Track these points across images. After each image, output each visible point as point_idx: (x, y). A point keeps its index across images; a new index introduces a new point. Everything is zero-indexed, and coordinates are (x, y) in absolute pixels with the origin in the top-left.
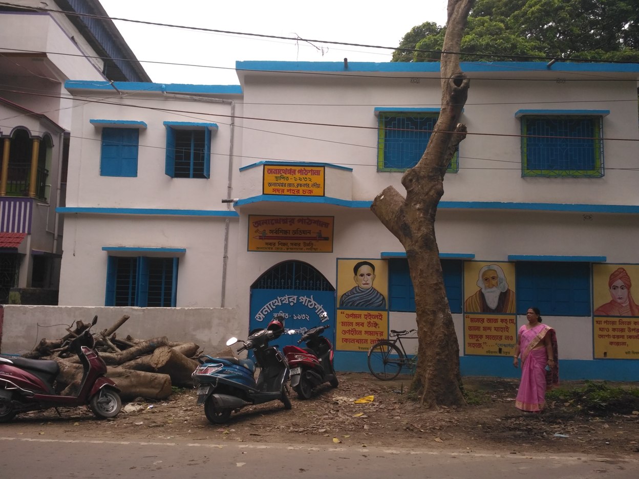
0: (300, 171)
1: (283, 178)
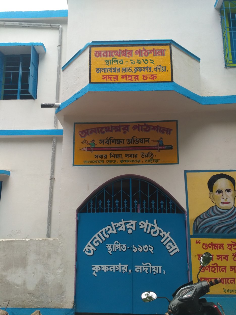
0: (138, 52)
1: (116, 61)
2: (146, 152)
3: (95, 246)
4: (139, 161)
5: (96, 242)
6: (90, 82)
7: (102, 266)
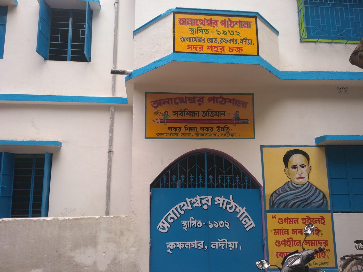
0: (224, 23)
1: (201, 30)
2: (222, 125)
3: (169, 223)
4: (215, 135)
5: (170, 219)
6: (174, 51)
7: (177, 243)
